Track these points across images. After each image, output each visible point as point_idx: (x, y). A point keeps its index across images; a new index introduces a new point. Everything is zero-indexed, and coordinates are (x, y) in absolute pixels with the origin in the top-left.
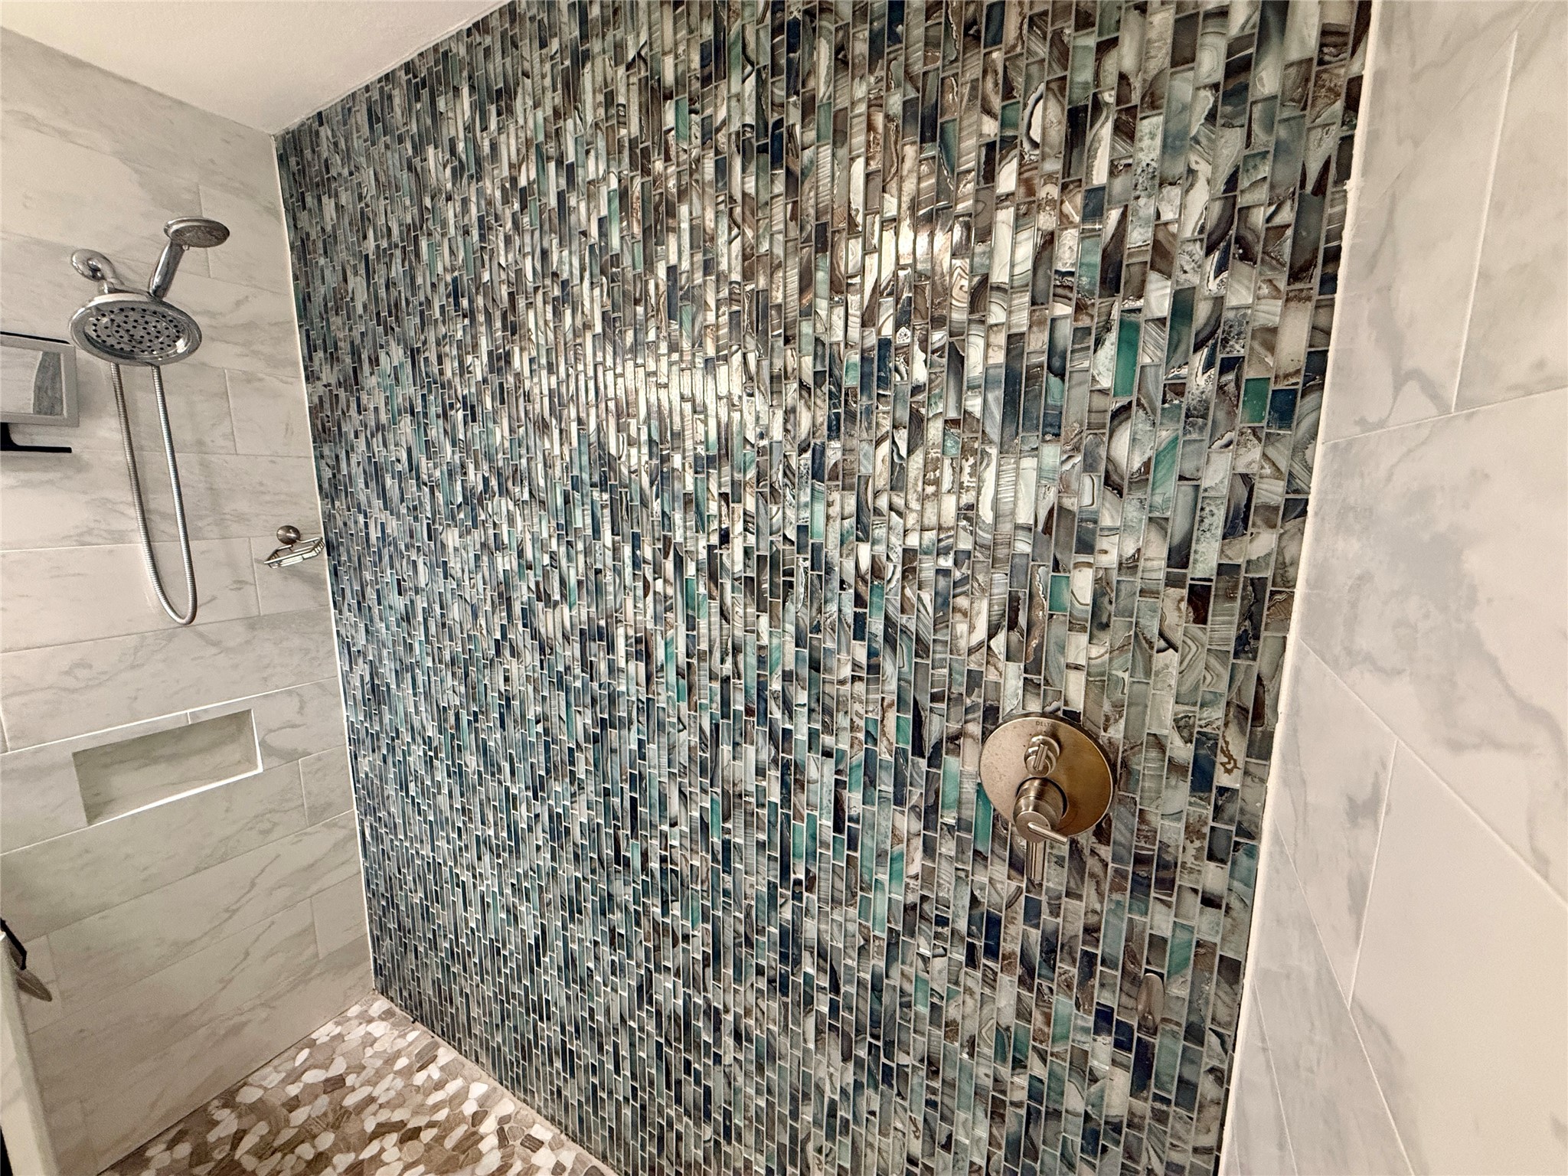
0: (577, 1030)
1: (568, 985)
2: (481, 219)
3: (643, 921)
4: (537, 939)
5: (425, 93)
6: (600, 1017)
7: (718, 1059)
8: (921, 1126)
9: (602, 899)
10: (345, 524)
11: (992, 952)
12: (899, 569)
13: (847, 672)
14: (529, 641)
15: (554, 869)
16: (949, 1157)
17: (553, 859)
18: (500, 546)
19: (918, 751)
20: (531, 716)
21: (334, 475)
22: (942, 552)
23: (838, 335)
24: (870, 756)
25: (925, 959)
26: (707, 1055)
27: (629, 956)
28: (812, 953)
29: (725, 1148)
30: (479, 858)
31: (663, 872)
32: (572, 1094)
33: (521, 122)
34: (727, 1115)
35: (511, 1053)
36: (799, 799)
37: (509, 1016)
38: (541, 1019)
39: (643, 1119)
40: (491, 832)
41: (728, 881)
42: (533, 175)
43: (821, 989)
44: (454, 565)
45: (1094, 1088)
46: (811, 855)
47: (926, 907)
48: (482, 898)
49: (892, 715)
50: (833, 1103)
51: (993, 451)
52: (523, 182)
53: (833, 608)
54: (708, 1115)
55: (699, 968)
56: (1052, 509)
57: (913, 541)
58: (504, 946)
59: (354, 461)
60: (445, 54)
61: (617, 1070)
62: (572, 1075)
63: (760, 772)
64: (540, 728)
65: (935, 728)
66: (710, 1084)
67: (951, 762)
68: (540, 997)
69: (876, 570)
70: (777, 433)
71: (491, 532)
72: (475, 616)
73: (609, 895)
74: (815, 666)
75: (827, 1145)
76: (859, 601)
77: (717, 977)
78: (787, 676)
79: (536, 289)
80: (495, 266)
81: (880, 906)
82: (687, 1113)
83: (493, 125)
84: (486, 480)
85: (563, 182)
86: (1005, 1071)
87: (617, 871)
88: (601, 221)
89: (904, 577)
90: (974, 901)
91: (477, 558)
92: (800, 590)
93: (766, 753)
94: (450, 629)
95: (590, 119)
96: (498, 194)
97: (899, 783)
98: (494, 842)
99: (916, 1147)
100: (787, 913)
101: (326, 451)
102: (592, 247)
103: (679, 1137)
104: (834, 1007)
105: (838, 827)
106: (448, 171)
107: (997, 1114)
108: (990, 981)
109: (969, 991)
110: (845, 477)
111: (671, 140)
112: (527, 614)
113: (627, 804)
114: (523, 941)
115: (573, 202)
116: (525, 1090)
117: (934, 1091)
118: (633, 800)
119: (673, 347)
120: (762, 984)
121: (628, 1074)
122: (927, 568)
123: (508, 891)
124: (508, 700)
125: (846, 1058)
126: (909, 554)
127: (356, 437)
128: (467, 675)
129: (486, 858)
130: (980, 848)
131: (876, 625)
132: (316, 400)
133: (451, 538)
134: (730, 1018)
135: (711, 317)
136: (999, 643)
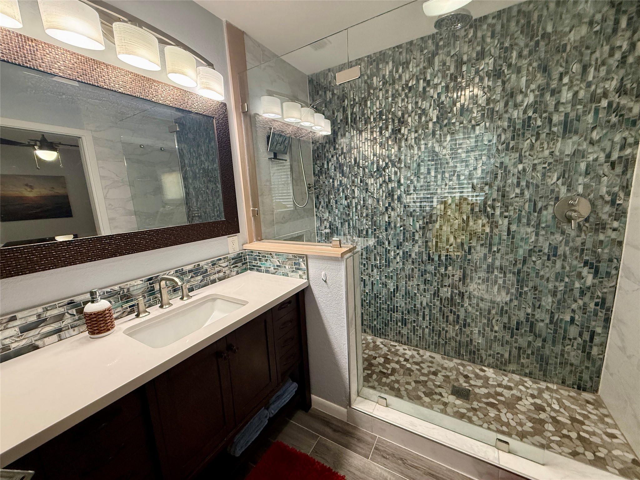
0: (409, 312)
1: (406, 300)
2: (393, 95)
3: (438, 275)
4: (394, 290)
5: (374, 64)
6: (418, 306)
7: (462, 306)
8: (531, 304)
9: (422, 272)
10: (324, 183)
11: (555, 255)
12: (531, 169)
13: (514, 195)
14: (399, 205)
15: (404, 268)
16: (539, 310)
17: (403, 264)
18: (390, 180)
19: (535, 211)
20: (398, 225)
21: (321, 169)
22: (545, 163)
23: (516, 116)
24: (520, 215)
25: (534, 262)
26: (459, 306)
27: (431, 286)
28: (497, 269)
29: (463, 329)
30: (372, 271)
31: (446, 259)
32: (404, 331)
33: (411, 70)
34: (465, 320)
35: (380, 326)
36: (496, 231)
37: (380, 315)
38: (394, 313)
39: (433, 331)
40: (378, 262)
41: (469, 257)
42: (414, 83)
43: (501, 278)
44: (371, 189)
45: (582, 281)
46: (499, 244)
47: (535, 249)
48: (372, 283)
49: (527, 205)
50: (503, 307)
51: (560, 139)
52: (410, 85)
53: (510, 181)
54: (458, 322)
55: (457, 283)
56: (575, 150)
57: (536, 162)
58: (380, 295)
59: (330, 164)
60: (384, 54)
61: (424, 319)
62: (405, 325)
63: (483, 226)
64: (402, 228)
65: (540, 205)
66: (459, 313)
67: (544, 213)
68: (394, 306)
69: (524, 170)
70: (494, 141)
71: (387, 177)
72: (378, 201)
73: (425, 270)
74: (503, 196)
75: (500, 319)
76: (518, 178)
77: (464, 283)
78: (494, 200)
79: (412, 112)
80: (397, 107)
81: (521, 251)
82: (450, 324)
83: (400, 71)
84: (387, 164)
85: (425, 85)
86: (557, 284)
87: (429, 263)
88: (438, 94)
89: (532, 170)
90: (550, 244)
91: (381, 185)
92: (499, 178)
93: (485, 221)
94: (367, 207)
95: (436, 69)
96: (401, 88)
97: (528, 220)
98: (379, 265)
99: (529, 311)
100: (490, 260)
101: (318, 162)
102: (434, 100)
103: (447, 332)
104: (504, 282)
105: (508, 234)
106: (381, 83)
107: (554, 294)
108: (554, 262)
109: (548, 267)
110: (515, 149)
111: (465, 73)
112: (399, 198)
113: (434, 243)
114: (388, 292)
115: (428, 89)
116: (385, 335)
117: (535, 294)
118: (437, 242)
119: (461, 123)
120: (480, 281)
121: (428, 319)
122: (539, 168)
123: (384, 278)
124: (389, 223)
125: (507, 294)
126: (535, 165)
127: (332, 156)
128: (372, 218)
129: (375, 270)
130: (552, 231)
131: (523, 183)
132: (316, 148)
133: (371, 181)
134: (468, 293)
135: (475, 115)
136: (560, 182)
